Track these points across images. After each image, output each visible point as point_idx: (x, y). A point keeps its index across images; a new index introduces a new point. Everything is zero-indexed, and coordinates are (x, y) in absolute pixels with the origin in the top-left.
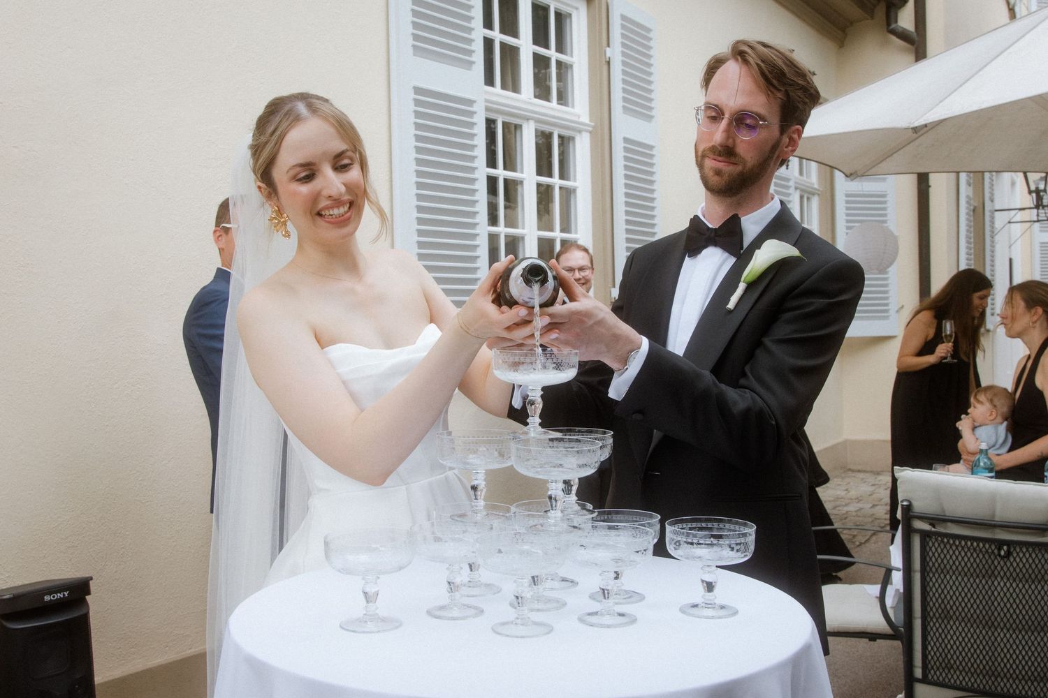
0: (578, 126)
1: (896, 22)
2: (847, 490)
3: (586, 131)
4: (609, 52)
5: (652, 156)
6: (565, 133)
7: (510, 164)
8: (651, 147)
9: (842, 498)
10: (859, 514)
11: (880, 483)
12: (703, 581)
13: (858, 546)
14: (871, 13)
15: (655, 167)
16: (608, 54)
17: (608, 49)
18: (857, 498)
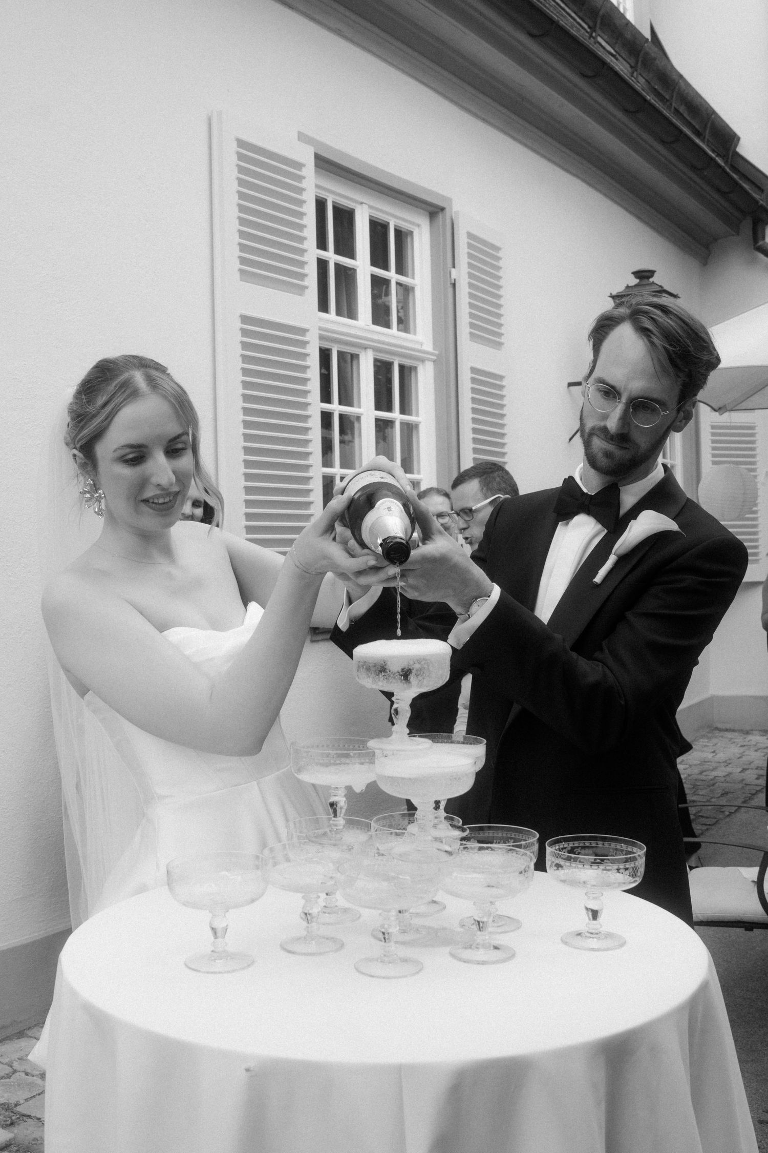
0: (421, 354)
1: (764, 238)
2: (714, 752)
3: (429, 360)
4: (454, 272)
5: (501, 387)
6: (407, 362)
7: (346, 398)
8: (501, 378)
9: (708, 762)
10: (728, 779)
11: (749, 743)
12: (587, 909)
13: (729, 815)
14: (735, 228)
15: (505, 398)
16: (454, 276)
17: (453, 270)
18: (725, 762)
